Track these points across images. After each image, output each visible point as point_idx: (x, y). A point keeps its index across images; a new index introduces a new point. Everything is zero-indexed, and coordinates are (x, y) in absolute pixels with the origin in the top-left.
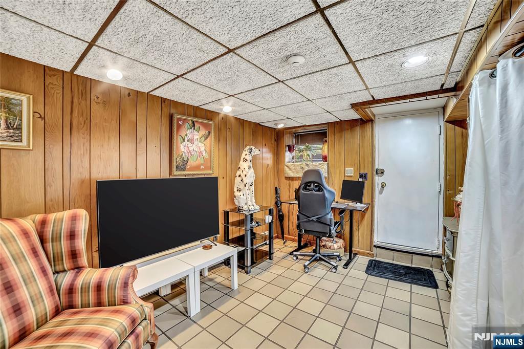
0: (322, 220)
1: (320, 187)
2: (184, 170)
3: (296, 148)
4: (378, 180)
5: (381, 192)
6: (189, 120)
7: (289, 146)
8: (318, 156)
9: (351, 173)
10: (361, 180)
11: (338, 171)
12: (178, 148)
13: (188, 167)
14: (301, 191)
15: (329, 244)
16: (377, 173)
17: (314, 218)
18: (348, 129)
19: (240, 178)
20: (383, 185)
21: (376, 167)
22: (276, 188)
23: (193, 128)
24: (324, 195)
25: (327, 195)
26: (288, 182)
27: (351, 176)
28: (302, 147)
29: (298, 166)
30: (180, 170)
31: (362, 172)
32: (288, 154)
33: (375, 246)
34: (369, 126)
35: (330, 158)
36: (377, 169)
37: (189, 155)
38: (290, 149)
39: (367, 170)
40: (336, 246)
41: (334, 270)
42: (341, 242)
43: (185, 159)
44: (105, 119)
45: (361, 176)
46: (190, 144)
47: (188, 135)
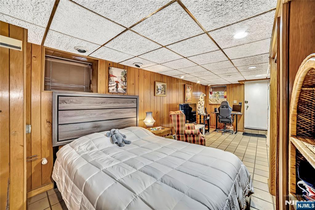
0: (228, 117)
1: (227, 107)
3: (213, 92)
4: (246, 105)
5: (247, 109)
7: (210, 92)
8: (222, 96)
9: (236, 102)
10: (240, 105)
11: (230, 102)
14: (221, 108)
15: (228, 127)
16: (245, 103)
17: (225, 117)
18: (234, 87)
19: (200, 104)
20: (248, 107)
21: (245, 100)
22: (205, 108)
23: (188, 88)
24: (229, 109)
25: (230, 109)
26: (210, 106)
27: (236, 104)
28: (216, 92)
29: (215, 100)
30: (186, 101)
31: (240, 102)
32: (210, 95)
33: (245, 128)
34: (242, 86)
35: (228, 97)
36: (245, 101)
38: (211, 93)
39: (242, 102)
40: (231, 128)
41: (232, 134)
42: (232, 127)
43: (187, 98)
45: (240, 103)
46: (188, 93)
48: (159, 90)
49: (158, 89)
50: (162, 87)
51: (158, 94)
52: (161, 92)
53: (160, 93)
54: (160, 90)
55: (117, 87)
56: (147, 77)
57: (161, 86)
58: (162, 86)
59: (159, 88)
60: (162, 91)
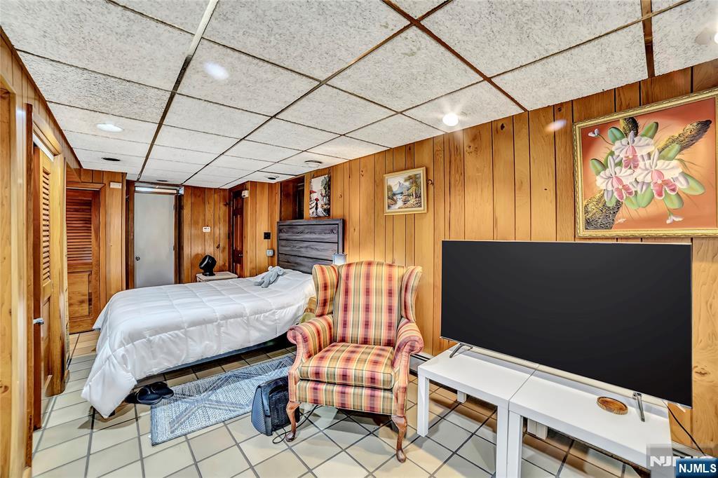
2: (608, 226)
6: (617, 121)
12: (588, 184)
13: (621, 221)
23: (631, 134)
30: (596, 228)
37: (621, 196)
43: (611, 204)
44: (477, 169)
46: (624, 170)
47: (617, 153)
48: (395, 197)
49: (394, 195)
50: (407, 184)
51: (395, 208)
52: (405, 202)
53: (400, 203)
54: (399, 196)
55: (316, 209)
56: (366, 171)
57: (402, 182)
58: (406, 181)
59: (396, 189)
60: (409, 195)
